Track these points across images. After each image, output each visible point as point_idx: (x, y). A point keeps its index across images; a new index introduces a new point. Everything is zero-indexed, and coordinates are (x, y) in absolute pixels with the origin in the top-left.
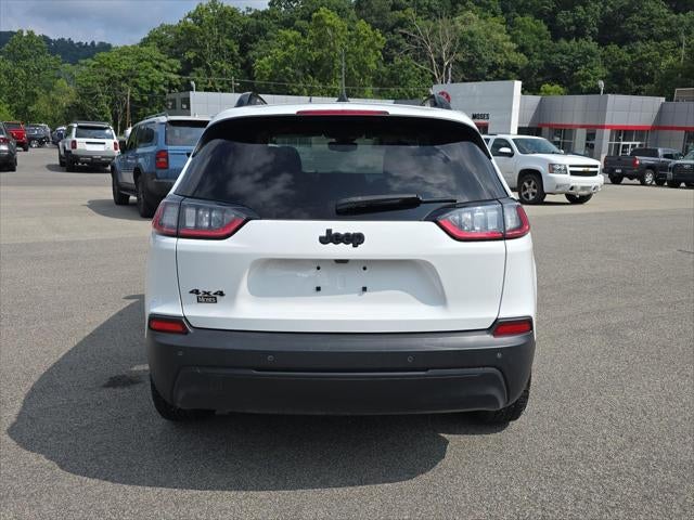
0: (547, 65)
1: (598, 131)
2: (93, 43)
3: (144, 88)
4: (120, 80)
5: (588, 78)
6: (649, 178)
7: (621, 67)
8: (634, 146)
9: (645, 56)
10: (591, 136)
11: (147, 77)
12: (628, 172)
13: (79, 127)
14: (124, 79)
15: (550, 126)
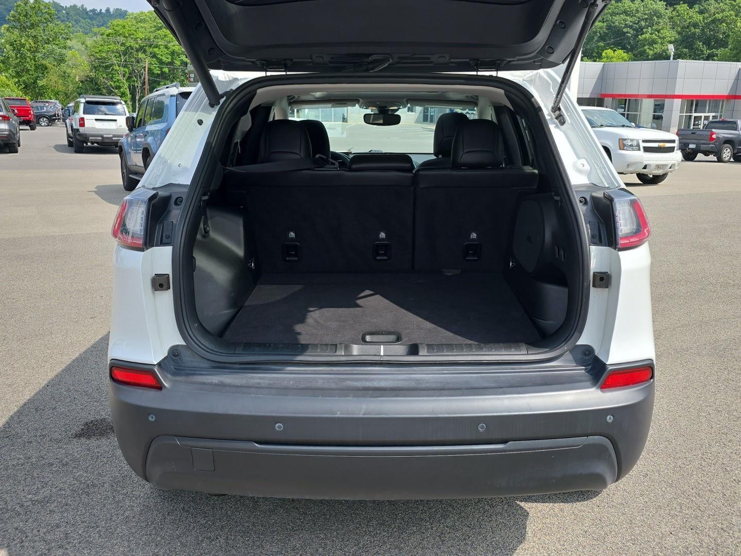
0: (609, 27)
1: (667, 101)
2: (108, 10)
3: (164, 59)
4: (137, 51)
5: (654, 42)
6: (727, 153)
7: (693, 30)
8: (706, 118)
9: (719, 16)
10: (659, 107)
11: (166, 47)
12: (703, 147)
13: (88, 102)
14: (142, 49)
15: (613, 96)
